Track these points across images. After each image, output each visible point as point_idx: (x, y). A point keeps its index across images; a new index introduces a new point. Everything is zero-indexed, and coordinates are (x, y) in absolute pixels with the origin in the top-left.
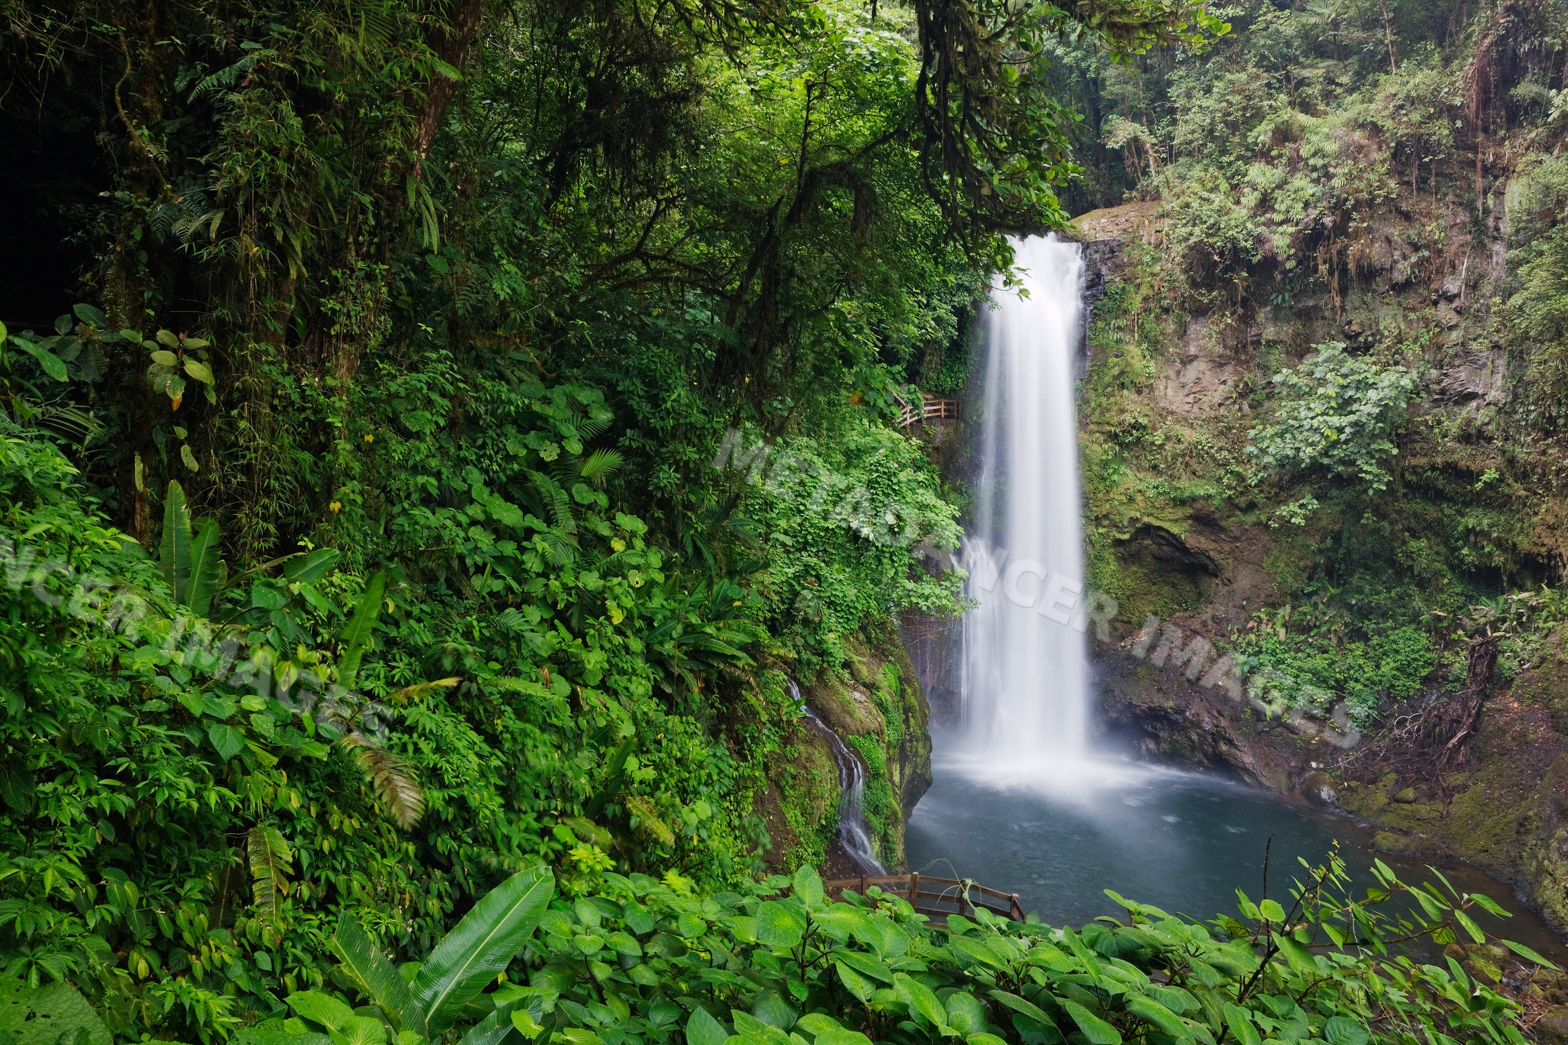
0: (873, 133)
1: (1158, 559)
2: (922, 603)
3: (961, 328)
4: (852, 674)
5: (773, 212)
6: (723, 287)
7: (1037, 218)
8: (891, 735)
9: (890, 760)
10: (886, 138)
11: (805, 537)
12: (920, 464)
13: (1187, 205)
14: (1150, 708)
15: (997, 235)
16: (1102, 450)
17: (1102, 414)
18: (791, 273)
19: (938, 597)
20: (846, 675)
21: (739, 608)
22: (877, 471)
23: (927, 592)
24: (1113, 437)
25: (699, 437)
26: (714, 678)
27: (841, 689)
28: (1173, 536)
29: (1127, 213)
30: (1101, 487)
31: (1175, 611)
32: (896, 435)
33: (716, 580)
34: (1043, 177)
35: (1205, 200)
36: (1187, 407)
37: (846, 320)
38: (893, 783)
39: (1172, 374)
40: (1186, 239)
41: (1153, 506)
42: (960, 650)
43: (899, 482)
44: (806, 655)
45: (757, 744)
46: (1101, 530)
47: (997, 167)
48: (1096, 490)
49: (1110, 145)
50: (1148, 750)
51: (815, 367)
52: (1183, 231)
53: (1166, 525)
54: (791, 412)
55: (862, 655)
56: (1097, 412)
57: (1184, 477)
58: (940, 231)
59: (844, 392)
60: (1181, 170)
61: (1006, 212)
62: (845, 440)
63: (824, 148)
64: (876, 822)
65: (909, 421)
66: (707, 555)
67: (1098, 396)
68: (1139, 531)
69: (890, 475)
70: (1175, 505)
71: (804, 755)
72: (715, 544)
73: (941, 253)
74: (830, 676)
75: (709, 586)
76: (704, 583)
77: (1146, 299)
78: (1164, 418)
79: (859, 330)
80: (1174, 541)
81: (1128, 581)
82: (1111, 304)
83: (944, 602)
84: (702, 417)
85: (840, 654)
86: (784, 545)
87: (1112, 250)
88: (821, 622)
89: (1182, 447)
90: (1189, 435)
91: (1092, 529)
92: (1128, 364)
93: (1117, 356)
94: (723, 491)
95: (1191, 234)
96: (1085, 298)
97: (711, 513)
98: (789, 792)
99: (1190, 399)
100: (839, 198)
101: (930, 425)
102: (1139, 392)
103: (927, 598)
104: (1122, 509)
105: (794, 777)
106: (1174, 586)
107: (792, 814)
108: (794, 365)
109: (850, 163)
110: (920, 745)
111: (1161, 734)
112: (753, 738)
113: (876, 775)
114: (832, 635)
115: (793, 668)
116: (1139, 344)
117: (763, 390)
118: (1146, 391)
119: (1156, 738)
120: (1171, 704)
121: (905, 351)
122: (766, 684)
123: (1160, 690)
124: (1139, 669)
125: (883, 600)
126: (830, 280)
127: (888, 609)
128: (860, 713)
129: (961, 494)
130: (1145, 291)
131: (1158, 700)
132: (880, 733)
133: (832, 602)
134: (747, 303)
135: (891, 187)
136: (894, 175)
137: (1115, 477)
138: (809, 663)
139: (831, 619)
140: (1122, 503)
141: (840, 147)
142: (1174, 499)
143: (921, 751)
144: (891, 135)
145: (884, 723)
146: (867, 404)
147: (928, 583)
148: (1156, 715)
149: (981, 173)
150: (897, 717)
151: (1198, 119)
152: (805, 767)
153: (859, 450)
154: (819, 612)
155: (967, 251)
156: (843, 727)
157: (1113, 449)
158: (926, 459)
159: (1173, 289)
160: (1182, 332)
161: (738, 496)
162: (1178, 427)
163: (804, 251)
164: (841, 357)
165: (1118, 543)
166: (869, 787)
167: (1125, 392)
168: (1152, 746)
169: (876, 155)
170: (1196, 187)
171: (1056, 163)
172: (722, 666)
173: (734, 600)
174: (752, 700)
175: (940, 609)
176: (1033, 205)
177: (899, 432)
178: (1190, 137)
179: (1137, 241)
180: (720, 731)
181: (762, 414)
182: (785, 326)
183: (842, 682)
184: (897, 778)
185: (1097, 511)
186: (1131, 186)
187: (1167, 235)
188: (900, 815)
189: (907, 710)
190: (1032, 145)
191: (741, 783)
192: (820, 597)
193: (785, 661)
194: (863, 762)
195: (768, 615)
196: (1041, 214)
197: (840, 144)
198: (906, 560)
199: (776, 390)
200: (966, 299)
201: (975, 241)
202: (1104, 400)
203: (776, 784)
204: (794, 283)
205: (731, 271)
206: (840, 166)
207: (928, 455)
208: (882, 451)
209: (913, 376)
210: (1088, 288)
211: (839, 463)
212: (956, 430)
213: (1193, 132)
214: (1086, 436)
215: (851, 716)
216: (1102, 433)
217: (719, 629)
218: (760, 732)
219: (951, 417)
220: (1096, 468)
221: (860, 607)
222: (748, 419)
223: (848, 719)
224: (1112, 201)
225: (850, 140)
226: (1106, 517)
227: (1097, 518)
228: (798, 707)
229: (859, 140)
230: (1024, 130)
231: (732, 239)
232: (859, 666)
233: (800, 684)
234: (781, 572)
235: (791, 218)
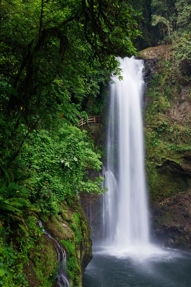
0: (67, 17)
1: (172, 172)
2: (87, 190)
3: (101, 90)
4: (62, 217)
5: (30, 45)
6: (12, 73)
7: (125, 50)
8: (77, 240)
9: (76, 249)
10: (71, 19)
11: (44, 166)
12: (87, 139)
13: (181, 46)
14: (171, 227)
15: (111, 56)
16: (152, 134)
17: (151, 121)
18: (37, 69)
19: (93, 187)
20: (60, 217)
21: (18, 193)
22: (70, 142)
23: (89, 186)
24: (155, 129)
25: (3, 130)
26: (8, 221)
27: (58, 223)
28: (177, 164)
29: (160, 49)
30: (151, 147)
31: (179, 191)
32: (78, 129)
33: (10, 183)
34: (128, 35)
35: (187, 44)
36: (181, 118)
37: (58, 87)
38: (78, 258)
39: (176, 106)
40: (181, 58)
41: (170, 154)
42: (102, 207)
43: (78, 146)
44: (44, 210)
45: (25, 245)
46: (151, 163)
47: (111, 31)
48: (149, 148)
49: (153, 24)
50: (171, 243)
51: (47, 104)
52: (180, 55)
53: (175, 161)
54: (38, 120)
55: (66, 210)
56: (150, 120)
57: (181, 143)
58: (91, 55)
59: (58, 113)
60: (179, 33)
61: (114, 48)
62: (59, 131)
63: (49, 22)
64: (71, 274)
65: (83, 124)
66: (6, 174)
67: (150, 115)
68: (165, 163)
69: (75, 143)
70: (178, 153)
71: (43, 249)
72: (9, 169)
73: (92, 62)
74: (54, 218)
75: (7, 185)
76: (5, 184)
77: (166, 80)
78: (173, 122)
79: (63, 90)
80: (178, 166)
81: (162, 180)
82: (154, 82)
83: (96, 189)
84: (4, 122)
85: (57, 210)
86: (36, 169)
87: (155, 62)
88: (50, 197)
89: (180, 132)
90: (182, 128)
91: (148, 162)
92: (160, 103)
93: (156, 100)
94: (13, 150)
95: (183, 56)
96: (145, 80)
97: (8, 158)
98: (37, 263)
99: (182, 116)
100: (55, 41)
101: (90, 125)
102: (164, 113)
103: (89, 188)
104: (159, 155)
105: (39, 257)
106: (178, 182)
107: (39, 273)
108: (39, 103)
109: (58, 28)
110: (88, 243)
111: (176, 237)
112: (23, 243)
113: (71, 255)
114: (54, 203)
115: (40, 215)
116: (164, 96)
117: (27, 113)
118: (167, 113)
119: (174, 238)
120: (178, 225)
121: (81, 99)
122: (29, 222)
123: (174, 220)
124: (167, 213)
125: (73, 189)
126: (52, 72)
127: (75, 192)
128: (65, 232)
129: (102, 150)
130: (166, 77)
131: (174, 224)
132: (72, 239)
133: (54, 190)
134: (21, 80)
135: (74, 37)
136: (74, 33)
137: (156, 144)
138: (46, 213)
139: (54, 196)
140: (159, 153)
141: (55, 22)
142: (177, 151)
143: (88, 245)
144: (73, 18)
145: (74, 235)
146: (66, 117)
147: (90, 182)
148: (174, 230)
149: (105, 33)
150: (79, 232)
151: (186, 13)
152: (44, 253)
153: (64, 134)
154: (49, 194)
155: (101, 62)
156: (59, 237)
157: (155, 134)
158: (89, 138)
159: (176, 76)
160: (179, 92)
161: (18, 152)
162: (178, 125)
163: (42, 61)
164: (56, 100)
165: (158, 167)
166: (68, 260)
167: (159, 113)
168: (172, 241)
169: (68, 25)
170: (184, 39)
171: (132, 30)
172: (11, 215)
173: (16, 190)
174: (23, 228)
175: (94, 192)
176: (124, 45)
177: (79, 128)
178: (182, 21)
179: (163, 59)
180: (10, 241)
181: (27, 121)
182: (36, 88)
183: (58, 220)
184: (79, 256)
185: (150, 156)
186: (162, 38)
187: (174, 57)
188: (80, 270)
189: (83, 230)
190: (123, 23)
191: (18, 261)
192: (50, 189)
193: (37, 213)
194: (66, 250)
195: (30, 196)
196: (126, 49)
197: (54, 20)
198: (82, 174)
199: (32, 113)
200: (102, 80)
201: (103, 58)
202: (152, 116)
203: (33, 261)
204: (39, 72)
205: (15, 67)
206: (54, 29)
207: (90, 136)
208: (72, 135)
209: (84, 108)
210: (146, 76)
211: (57, 139)
212: (100, 127)
213: (184, 19)
214: (146, 129)
215: (62, 233)
216: (151, 128)
217: (10, 201)
218: (26, 240)
219: (98, 122)
220: (149, 140)
221: (65, 192)
222: (22, 123)
223: (61, 234)
224: (154, 45)
225: (58, 19)
226: (153, 158)
227: (150, 158)
228: (41, 230)
229: (62, 19)
230: (121, 17)
231: (14, 55)
232: (65, 214)
233: (42, 221)
234: (35, 179)
235: (37, 48)
